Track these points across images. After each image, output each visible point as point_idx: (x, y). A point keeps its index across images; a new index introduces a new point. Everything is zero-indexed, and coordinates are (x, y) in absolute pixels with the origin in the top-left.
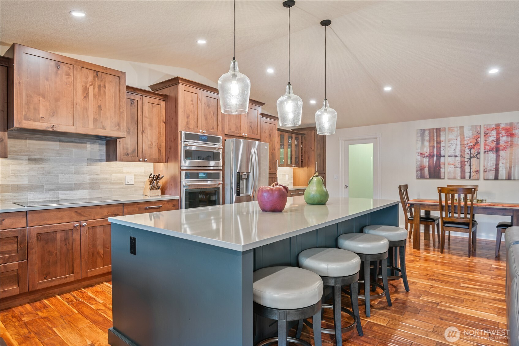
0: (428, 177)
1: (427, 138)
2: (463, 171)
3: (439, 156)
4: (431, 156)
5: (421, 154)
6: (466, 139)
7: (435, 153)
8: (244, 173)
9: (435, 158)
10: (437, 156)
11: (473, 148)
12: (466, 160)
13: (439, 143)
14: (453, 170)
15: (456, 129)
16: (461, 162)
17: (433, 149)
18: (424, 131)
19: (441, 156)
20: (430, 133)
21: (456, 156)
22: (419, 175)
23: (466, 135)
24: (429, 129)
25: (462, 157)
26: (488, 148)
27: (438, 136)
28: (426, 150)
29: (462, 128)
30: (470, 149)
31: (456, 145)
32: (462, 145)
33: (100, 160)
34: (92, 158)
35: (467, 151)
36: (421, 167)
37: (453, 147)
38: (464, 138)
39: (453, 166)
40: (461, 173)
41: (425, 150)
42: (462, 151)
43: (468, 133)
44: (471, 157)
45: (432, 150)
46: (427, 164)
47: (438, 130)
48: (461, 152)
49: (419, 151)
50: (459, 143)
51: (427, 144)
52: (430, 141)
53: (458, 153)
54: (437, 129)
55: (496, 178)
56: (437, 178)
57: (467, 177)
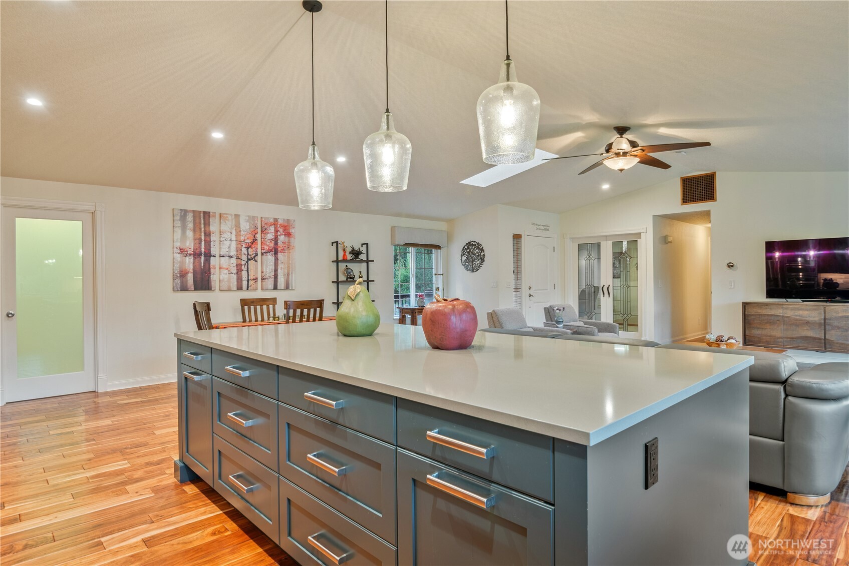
0: (193, 287)
1: (190, 225)
2: (239, 280)
3: (208, 255)
4: (196, 255)
5: (182, 251)
6: (242, 233)
7: (203, 250)
9: (203, 258)
10: (205, 256)
11: (250, 247)
12: (243, 263)
13: (208, 234)
14: (226, 277)
15: (230, 217)
16: (237, 265)
17: (200, 243)
18: (184, 213)
19: (211, 256)
20: (194, 217)
21: (230, 257)
22: (179, 286)
23: (242, 227)
24: (194, 212)
25: (238, 258)
26: (266, 248)
27: (207, 224)
28: (190, 245)
29: (237, 216)
30: (248, 248)
31: (231, 240)
32: (238, 242)
35: (244, 250)
36: (181, 271)
37: (227, 243)
38: (240, 231)
39: (226, 272)
40: (237, 282)
41: (188, 244)
42: (239, 250)
43: (245, 226)
44: (249, 260)
45: (198, 246)
46: (192, 267)
47: (207, 215)
48: (237, 251)
49: (178, 244)
50: (234, 238)
51: (190, 234)
52: (194, 231)
53: (233, 253)
54: (205, 213)
55: (275, 288)
56: (205, 289)
57: (245, 287)
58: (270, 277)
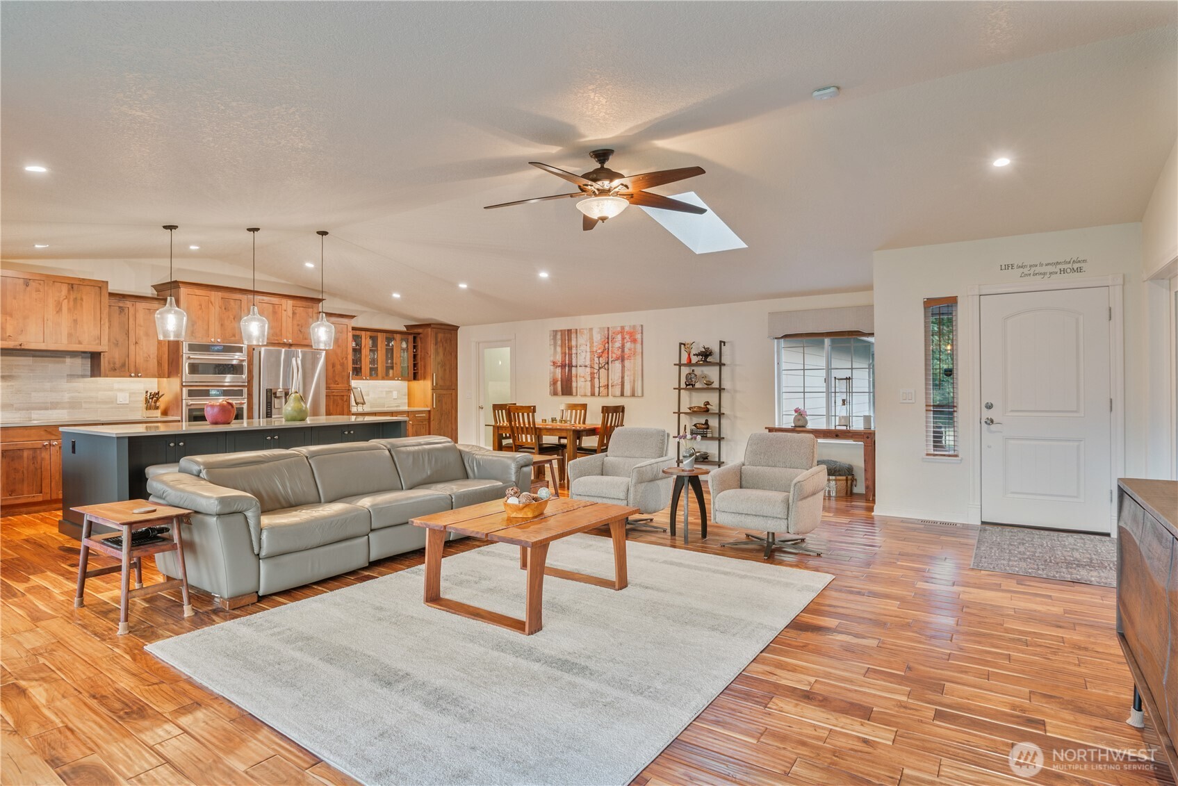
0: (561, 393)
1: (559, 342)
2: (593, 386)
3: (570, 366)
4: (563, 366)
5: (554, 363)
6: (595, 344)
7: (567, 362)
8: (279, 390)
9: (567, 368)
10: (569, 367)
11: (601, 356)
12: (596, 371)
13: (570, 348)
14: (583, 383)
15: (585, 332)
16: (591, 373)
17: (565, 356)
18: (555, 332)
19: (572, 366)
20: (562, 335)
21: (586, 366)
22: (552, 391)
23: (595, 339)
24: (561, 331)
25: (592, 367)
26: (614, 356)
27: (570, 340)
28: (559, 358)
29: (591, 329)
30: (599, 358)
31: (586, 352)
32: (592, 352)
33: (83, 376)
34: (72, 373)
35: (596, 359)
36: (554, 380)
37: (583, 354)
38: (593, 343)
39: (583, 379)
40: (591, 388)
41: (557, 358)
42: (592, 360)
43: (597, 338)
44: (600, 368)
45: (564, 358)
46: (560, 376)
47: (569, 331)
48: (591, 361)
49: (552, 359)
50: (588, 350)
51: (559, 349)
52: (562, 346)
53: (588, 363)
54: (568, 330)
55: (622, 395)
56: (569, 395)
57: (597, 393)
58: (617, 384)
